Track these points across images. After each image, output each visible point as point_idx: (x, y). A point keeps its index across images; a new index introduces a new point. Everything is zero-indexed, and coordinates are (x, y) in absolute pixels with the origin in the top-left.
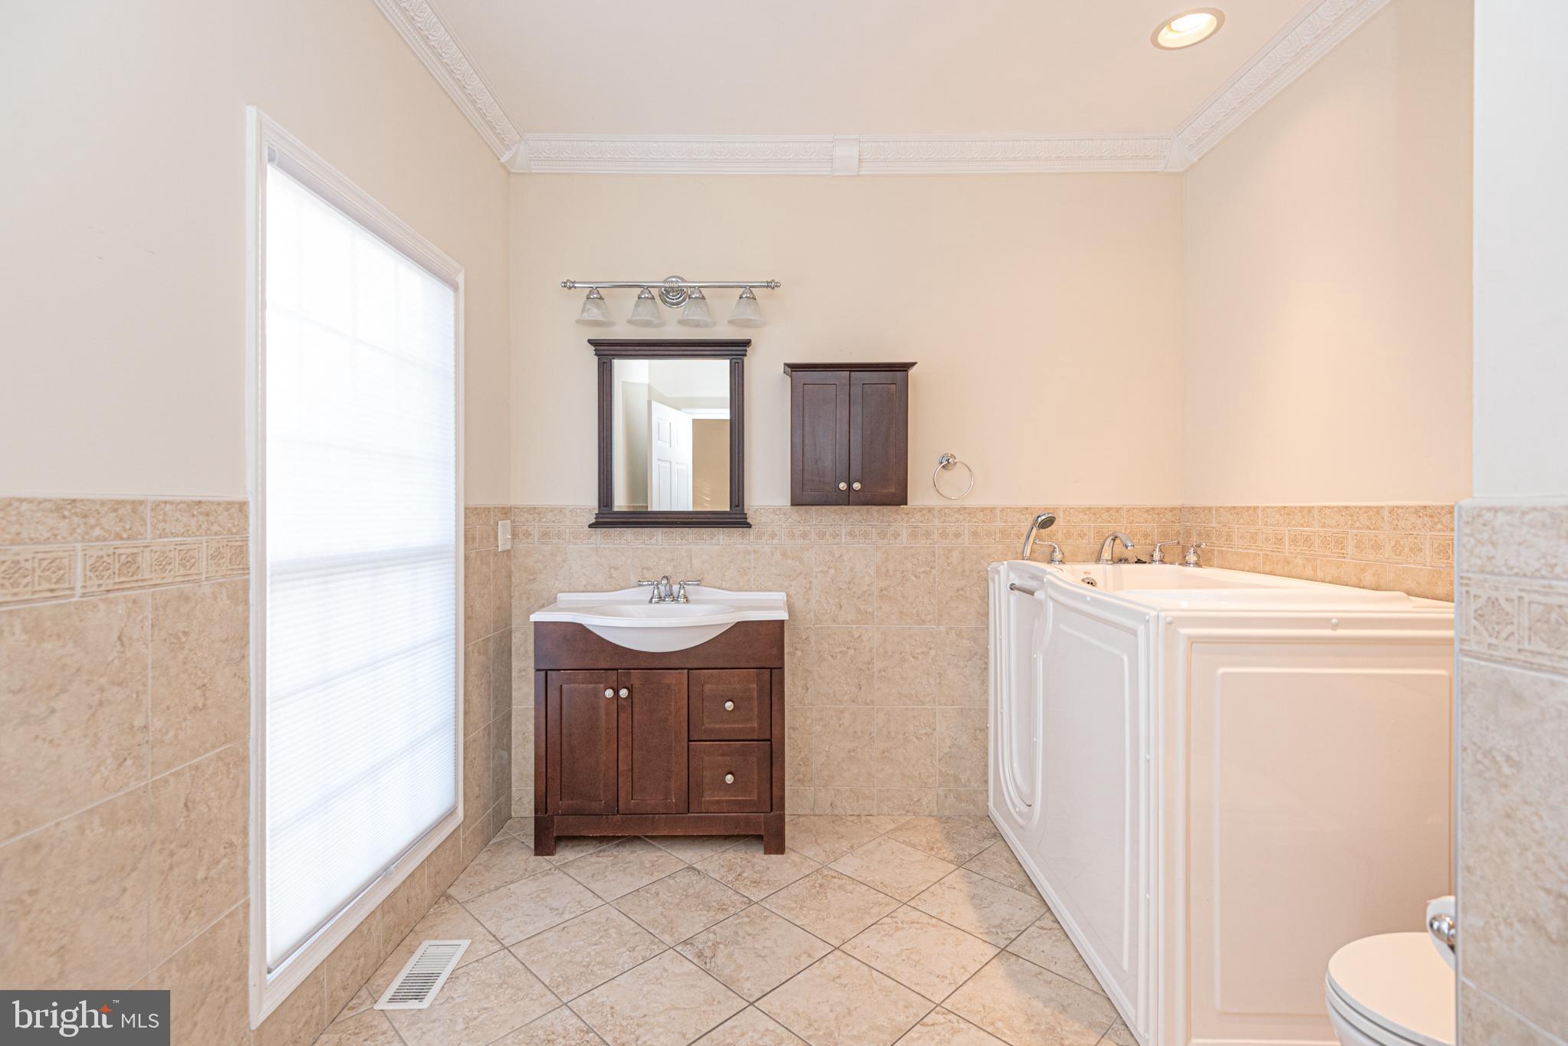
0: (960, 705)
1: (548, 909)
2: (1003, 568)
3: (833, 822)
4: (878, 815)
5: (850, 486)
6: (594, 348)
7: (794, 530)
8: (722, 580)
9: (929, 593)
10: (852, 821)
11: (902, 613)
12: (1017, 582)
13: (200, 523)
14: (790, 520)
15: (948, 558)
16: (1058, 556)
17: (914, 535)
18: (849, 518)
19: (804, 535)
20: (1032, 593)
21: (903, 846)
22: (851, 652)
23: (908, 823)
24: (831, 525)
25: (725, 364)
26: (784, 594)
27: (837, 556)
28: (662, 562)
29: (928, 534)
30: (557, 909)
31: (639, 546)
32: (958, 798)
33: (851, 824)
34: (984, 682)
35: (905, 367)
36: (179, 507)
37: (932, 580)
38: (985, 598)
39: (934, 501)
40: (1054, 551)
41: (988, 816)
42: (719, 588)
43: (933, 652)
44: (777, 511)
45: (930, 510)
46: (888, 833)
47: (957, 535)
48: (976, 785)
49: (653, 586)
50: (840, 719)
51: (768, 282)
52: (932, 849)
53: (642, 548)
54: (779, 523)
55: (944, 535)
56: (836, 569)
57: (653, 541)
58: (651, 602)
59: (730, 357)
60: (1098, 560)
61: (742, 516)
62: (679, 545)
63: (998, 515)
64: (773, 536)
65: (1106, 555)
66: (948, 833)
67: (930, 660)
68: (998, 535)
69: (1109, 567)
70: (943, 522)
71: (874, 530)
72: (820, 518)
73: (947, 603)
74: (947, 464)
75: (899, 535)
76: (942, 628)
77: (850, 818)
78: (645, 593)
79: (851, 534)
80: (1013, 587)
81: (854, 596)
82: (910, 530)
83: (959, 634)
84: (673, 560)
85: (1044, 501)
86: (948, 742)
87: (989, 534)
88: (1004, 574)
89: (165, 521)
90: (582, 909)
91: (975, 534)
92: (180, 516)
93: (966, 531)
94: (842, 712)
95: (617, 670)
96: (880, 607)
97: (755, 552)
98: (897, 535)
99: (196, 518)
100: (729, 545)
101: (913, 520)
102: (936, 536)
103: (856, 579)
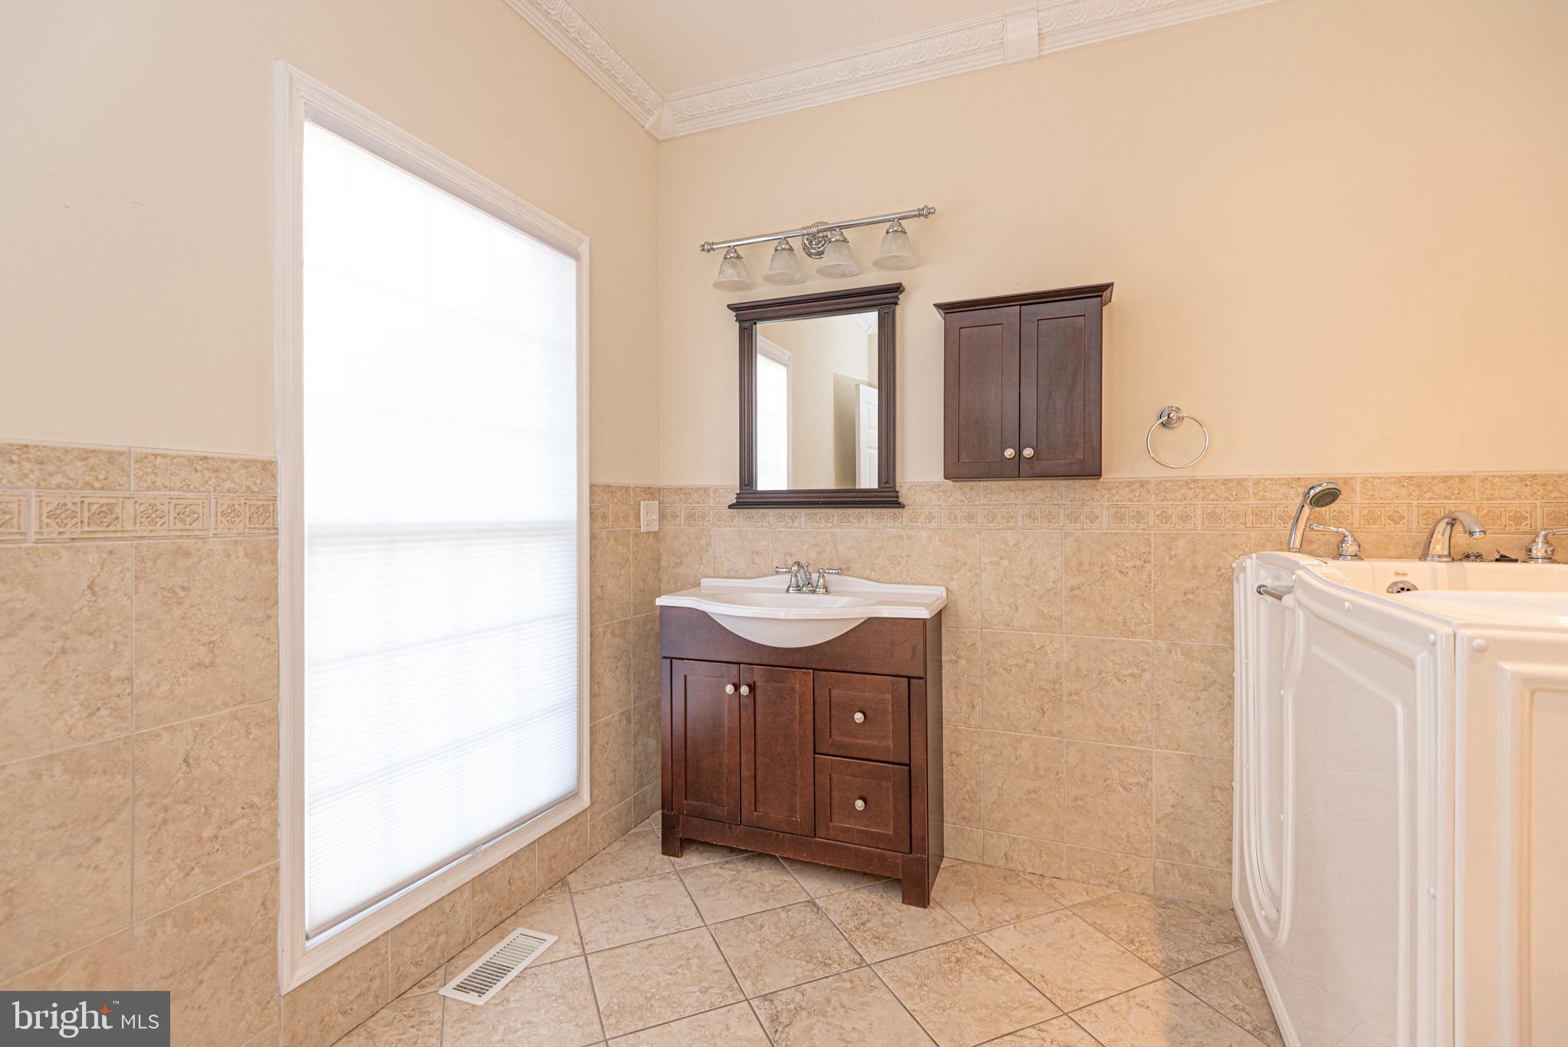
0: (1189, 751)
1: (645, 919)
2: (1250, 563)
3: (1005, 878)
4: (1069, 879)
5: (1019, 453)
6: (735, 314)
7: (957, 512)
8: (871, 570)
9: (1142, 595)
10: (1031, 882)
11: (1101, 620)
12: (1266, 582)
13: (206, 479)
14: (951, 498)
15: (1170, 549)
16: (1350, 547)
17: (1119, 517)
18: (1027, 496)
19: (970, 518)
21: (1091, 929)
22: (1031, 666)
23: (1108, 898)
24: (1003, 505)
25: (872, 317)
26: (943, 589)
27: (1011, 544)
28: (805, 547)
29: (1139, 517)
30: (653, 921)
31: (781, 529)
32: (1186, 876)
33: (1029, 885)
34: (1228, 723)
35: (1098, 292)
36: (175, 461)
37: (1145, 577)
38: (1228, 605)
39: (1147, 471)
40: (1343, 541)
41: (1233, 910)
42: (868, 579)
43: (1147, 675)
44: (934, 487)
45: (1143, 484)
46: (1074, 906)
47: (1185, 518)
48: (1214, 864)
50: (1016, 750)
51: (919, 210)
52: (1132, 942)
53: (784, 531)
54: (938, 503)
55: (1164, 517)
56: (1010, 561)
57: (796, 524)
58: (788, 591)
59: (879, 307)
60: (1424, 557)
61: (894, 494)
62: (823, 528)
63: (1251, 490)
64: (930, 518)
65: (1439, 546)
66: (1163, 924)
67: (1143, 686)
68: (1250, 518)
69: (1442, 567)
70: (1162, 501)
71: (1062, 511)
72: (988, 496)
73: (1169, 609)
74: (1168, 421)
75: (1097, 517)
76: (1162, 644)
77: (1029, 877)
78: (783, 581)
79: (1030, 516)
81: (1033, 595)
82: (1113, 511)
83: (1188, 654)
84: (817, 545)
85: (1322, 469)
86: (1171, 799)
87: (1235, 517)
88: (1252, 571)
89: (156, 474)
90: (678, 927)
91: (1212, 516)
92: (176, 470)
93: (1199, 512)
94: (1019, 740)
95: (739, 663)
96: (1071, 612)
97: (910, 538)
98: (1093, 518)
99: (199, 474)
100: (879, 529)
101: (1117, 497)
102: (1151, 519)
103: (1036, 574)
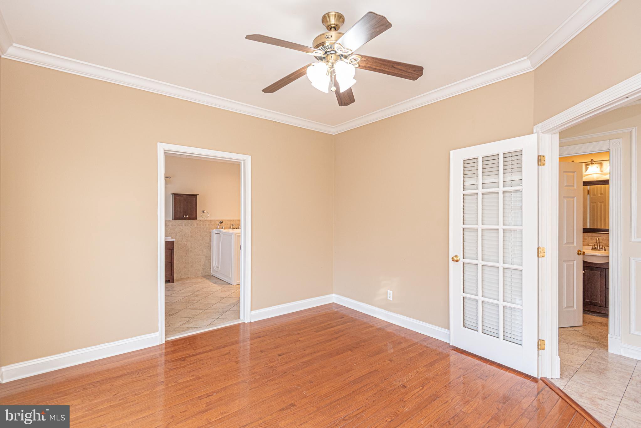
0: (206, 256)
2: (214, 230)
4: (190, 277)
5: (186, 216)
7: (173, 225)
9: (200, 236)
11: (195, 240)
12: (217, 232)
14: (172, 223)
15: (204, 229)
16: (223, 228)
17: (197, 225)
18: (185, 222)
19: (175, 225)
20: (219, 234)
21: (196, 280)
22: (185, 247)
23: (196, 277)
26: (171, 237)
27: (182, 229)
29: (200, 225)
32: (205, 272)
34: (210, 251)
35: (196, 195)
37: (201, 233)
38: (211, 236)
39: (202, 219)
41: (211, 275)
45: (200, 220)
46: (193, 279)
47: (206, 225)
48: (209, 270)
51: (168, 177)
54: (170, 223)
55: (203, 225)
56: (182, 232)
60: (230, 229)
63: (213, 221)
64: (168, 226)
65: (231, 228)
66: (205, 278)
67: (200, 248)
68: (213, 225)
69: (232, 230)
70: (203, 223)
72: (180, 222)
73: (204, 237)
74: (203, 212)
76: (203, 242)
79: (185, 225)
80: (216, 233)
81: (185, 237)
83: (206, 243)
85: (221, 218)
86: (204, 262)
87: (211, 225)
88: (214, 231)
91: (209, 225)
94: (183, 259)
96: (191, 239)
98: (194, 225)
101: (197, 222)
102: (202, 225)
103: (186, 234)
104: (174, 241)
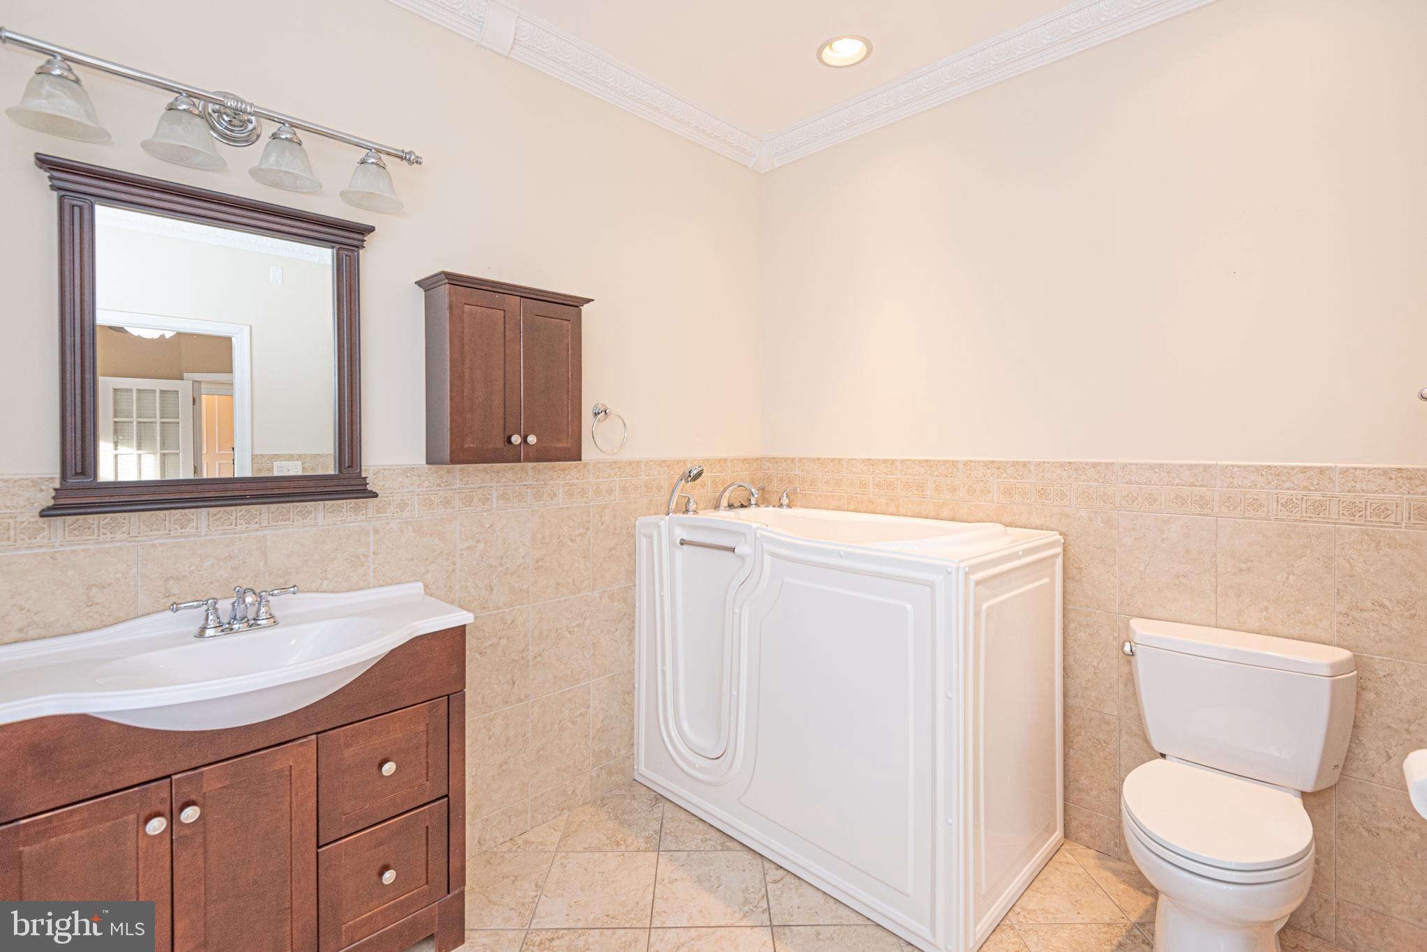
0: (612, 672)
2: (664, 523)
4: (532, 828)
5: (524, 439)
6: (47, 173)
7: (432, 497)
8: (322, 580)
9: (584, 557)
11: (558, 584)
14: (426, 484)
15: (601, 517)
17: (570, 494)
18: (501, 478)
19: (446, 502)
23: (568, 824)
24: (480, 488)
25: (324, 253)
26: (420, 585)
27: (487, 526)
28: (207, 564)
29: (583, 492)
31: (155, 542)
32: (609, 772)
34: (632, 642)
35: (578, 302)
37: (586, 542)
40: (688, 501)
41: (635, 780)
42: (317, 592)
43: (588, 622)
44: (410, 471)
47: (610, 491)
48: (624, 752)
49: (205, 607)
50: (489, 730)
51: (403, 151)
52: (618, 843)
53: (161, 544)
54: (411, 489)
55: (598, 492)
56: (486, 543)
57: (188, 530)
59: (338, 246)
61: (358, 481)
62: (243, 532)
63: (643, 470)
64: (402, 506)
65: (724, 502)
67: (584, 631)
68: (643, 489)
70: (597, 478)
71: (529, 490)
72: (466, 479)
73: (601, 564)
74: (600, 412)
75: (555, 495)
76: (596, 594)
79: (503, 497)
80: (683, 543)
81: (506, 573)
82: (566, 489)
83: (611, 598)
84: (231, 557)
86: (601, 716)
87: (635, 488)
88: (666, 529)
91: (624, 490)
93: (618, 486)
95: (169, 776)
96: (536, 582)
97: (376, 531)
98: (553, 495)
100: (334, 524)
101: (569, 477)
102: (590, 494)
103: (509, 552)
104: (460, 631)
